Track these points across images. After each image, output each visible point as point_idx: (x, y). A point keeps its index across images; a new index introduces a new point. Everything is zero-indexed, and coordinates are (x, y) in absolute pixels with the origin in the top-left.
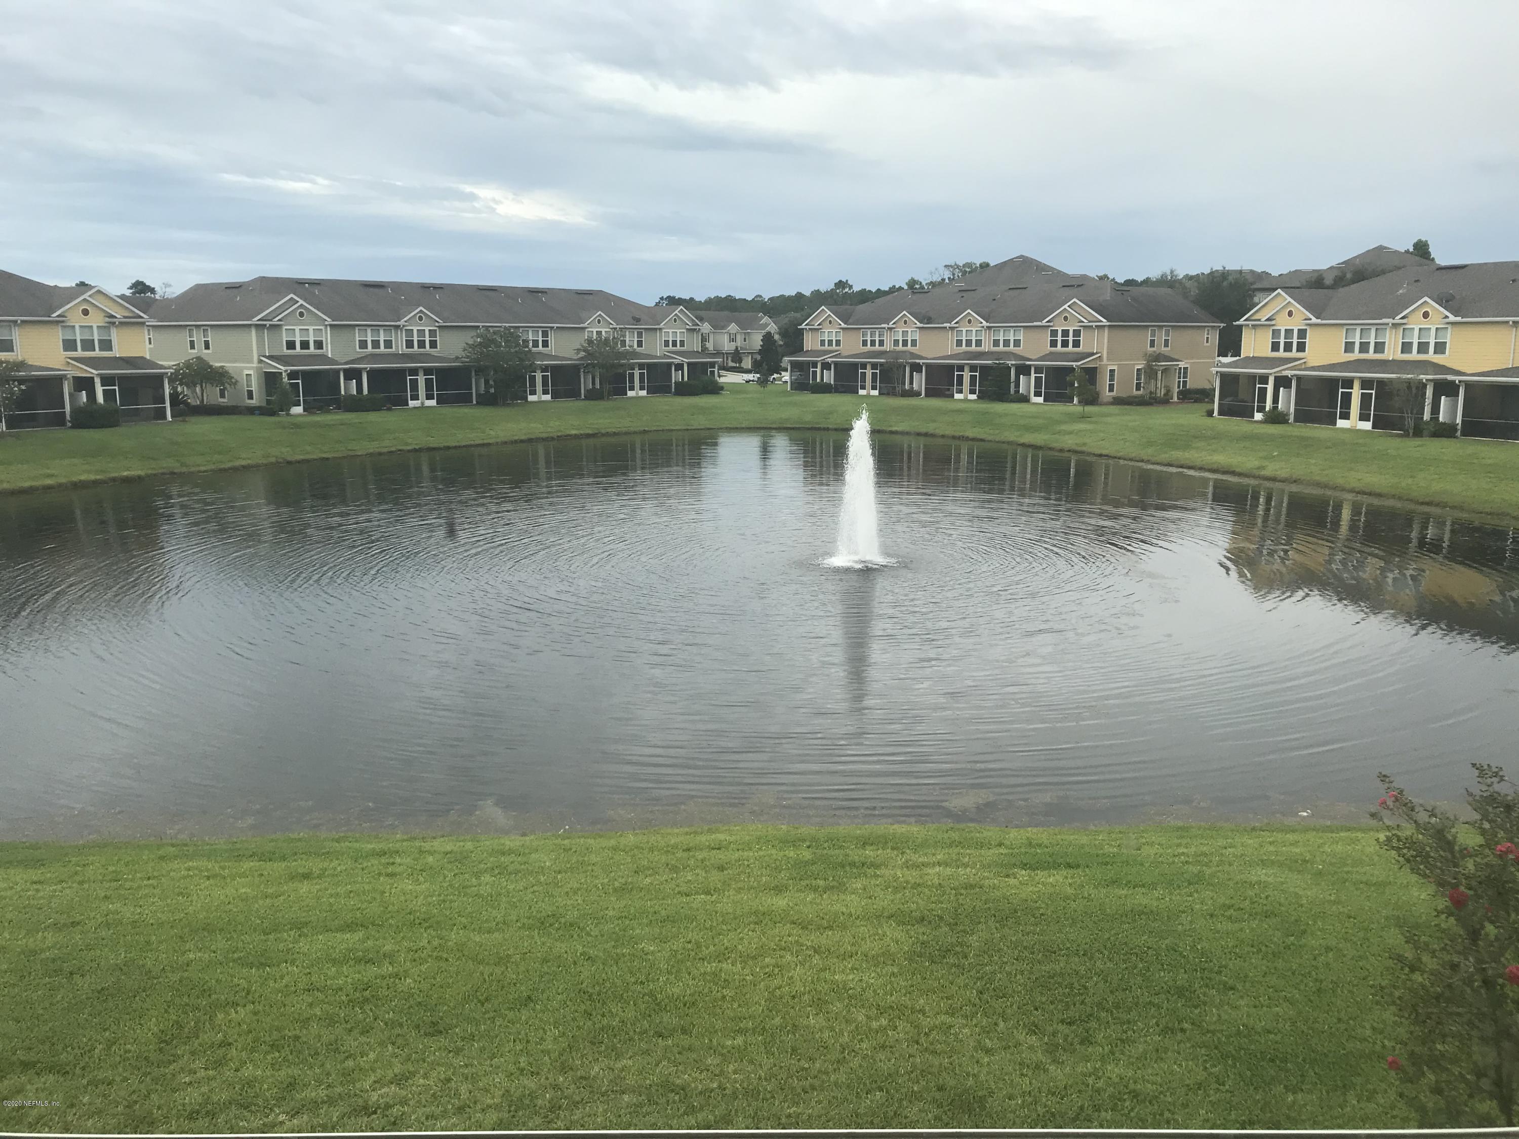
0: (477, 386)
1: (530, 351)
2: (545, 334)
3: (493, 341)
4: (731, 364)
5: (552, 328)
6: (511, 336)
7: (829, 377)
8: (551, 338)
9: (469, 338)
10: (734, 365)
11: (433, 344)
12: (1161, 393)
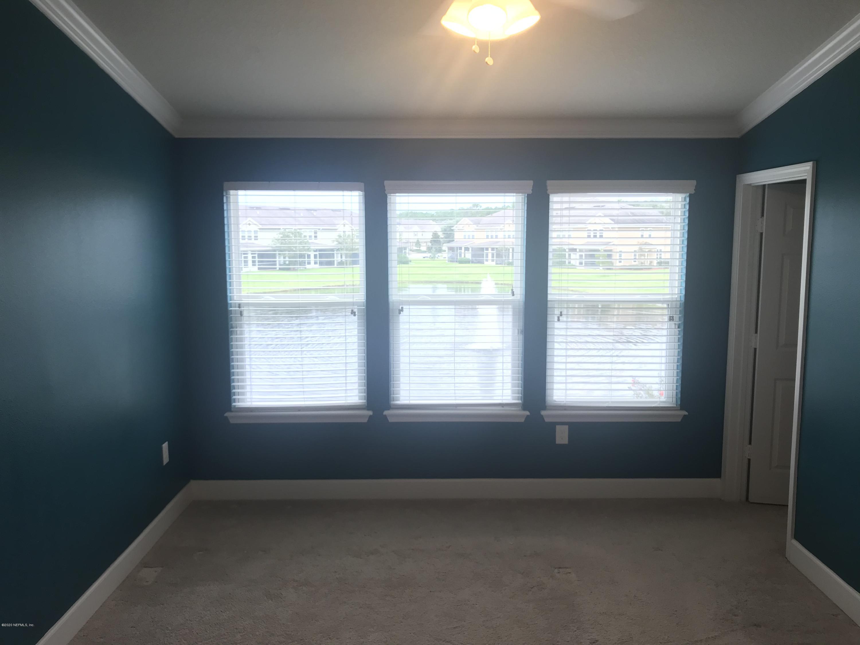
0: (280, 260)
1: (308, 241)
2: (316, 233)
3: (288, 236)
4: (415, 248)
5: (319, 229)
6: (297, 234)
7: (468, 256)
8: (319, 234)
9: (276, 235)
10: (416, 248)
11: (256, 238)
12: (647, 263)
